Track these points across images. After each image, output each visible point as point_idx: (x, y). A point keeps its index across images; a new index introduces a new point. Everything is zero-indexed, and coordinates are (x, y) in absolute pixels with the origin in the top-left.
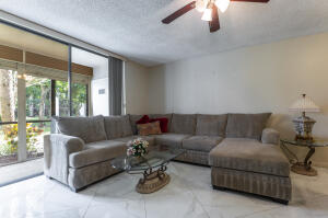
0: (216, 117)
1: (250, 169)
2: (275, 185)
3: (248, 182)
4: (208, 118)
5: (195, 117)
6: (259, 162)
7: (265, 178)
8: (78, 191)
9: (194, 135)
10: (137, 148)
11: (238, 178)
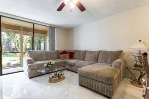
0: (94, 52)
1: (93, 78)
2: (104, 88)
3: (92, 85)
4: (91, 52)
5: (85, 52)
6: (97, 75)
7: (100, 83)
8: (30, 78)
9: (84, 60)
10: (48, 64)
11: (89, 82)
